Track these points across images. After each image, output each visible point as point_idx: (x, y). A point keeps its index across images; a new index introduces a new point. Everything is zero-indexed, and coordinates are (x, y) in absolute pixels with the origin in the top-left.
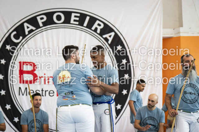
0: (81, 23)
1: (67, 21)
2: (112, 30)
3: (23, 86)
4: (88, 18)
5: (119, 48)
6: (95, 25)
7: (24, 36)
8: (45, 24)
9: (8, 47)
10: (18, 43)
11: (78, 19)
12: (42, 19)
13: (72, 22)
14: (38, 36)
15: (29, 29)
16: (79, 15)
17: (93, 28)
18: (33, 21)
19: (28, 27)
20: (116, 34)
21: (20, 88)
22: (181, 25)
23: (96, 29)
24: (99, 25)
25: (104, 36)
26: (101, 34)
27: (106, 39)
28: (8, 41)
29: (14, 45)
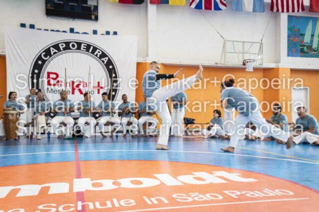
1: (79, 48)
2: (106, 56)
4: (92, 48)
5: (111, 67)
6: (97, 52)
7: (51, 56)
8: (64, 49)
9: (40, 62)
10: (47, 60)
11: (85, 47)
12: (62, 45)
13: (82, 49)
14: (60, 57)
15: (54, 52)
16: (86, 45)
17: (95, 54)
18: (56, 47)
19: (53, 50)
20: (109, 59)
21: (48, 88)
22: (147, 56)
23: (97, 55)
24: (99, 52)
25: (102, 59)
26: (100, 58)
27: (103, 61)
28: (40, 58)
29: (44, 62)
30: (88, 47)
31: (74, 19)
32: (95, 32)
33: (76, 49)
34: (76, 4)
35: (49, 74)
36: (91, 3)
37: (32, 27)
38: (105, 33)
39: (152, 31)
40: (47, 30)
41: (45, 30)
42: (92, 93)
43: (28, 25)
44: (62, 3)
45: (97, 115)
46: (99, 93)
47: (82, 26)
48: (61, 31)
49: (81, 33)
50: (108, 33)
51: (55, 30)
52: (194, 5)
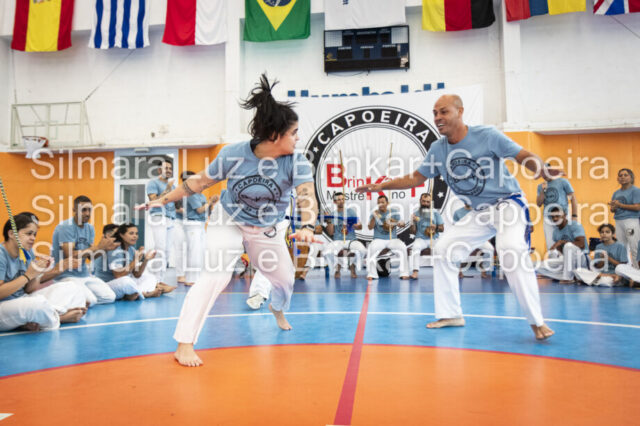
0: (392, 121)
1: (377, 119)
2: (425, 127)
3: (332, 190)
4: (399, 116)
6: (408, 123)
7: (332, 137)
8: (353, 124)
9: (316, 149)
10: (325, 145)
11: (388, 117)
12: (350, 118)
13: (382, 120)
15: (337, 130)
16: (389, 113)
17: (405, 126)
18: (341, 121)
19: (335, 128)
20: (431, 132)
21: (328, 192)
22: (505, 120)
23: (409, 127)
24: (412, 122)
25: (418, 134)
26: (414, 132)
27: (420, 138)
28: (315, 143)
29: (322, 147)
30: (393, 115)
31: (369, 71)
32: (405, 89)
33: (374, 121)
34: (372, 47)
35: (330, 167)
36: (397, 39)
37: (305, 93)
38: (422, 88)
39: (513, 72)
40: (327, 96)
41: (324, 96)
42: (402, 195)
43: (298, 93)
44: (349, 48)
45: (412, 236)
46: (413, 195)
47: (382, 81)
48: (348, 94)
49: (380, 93)
50: (427, 87)
51: (339, 94)
52: (603, 9)
